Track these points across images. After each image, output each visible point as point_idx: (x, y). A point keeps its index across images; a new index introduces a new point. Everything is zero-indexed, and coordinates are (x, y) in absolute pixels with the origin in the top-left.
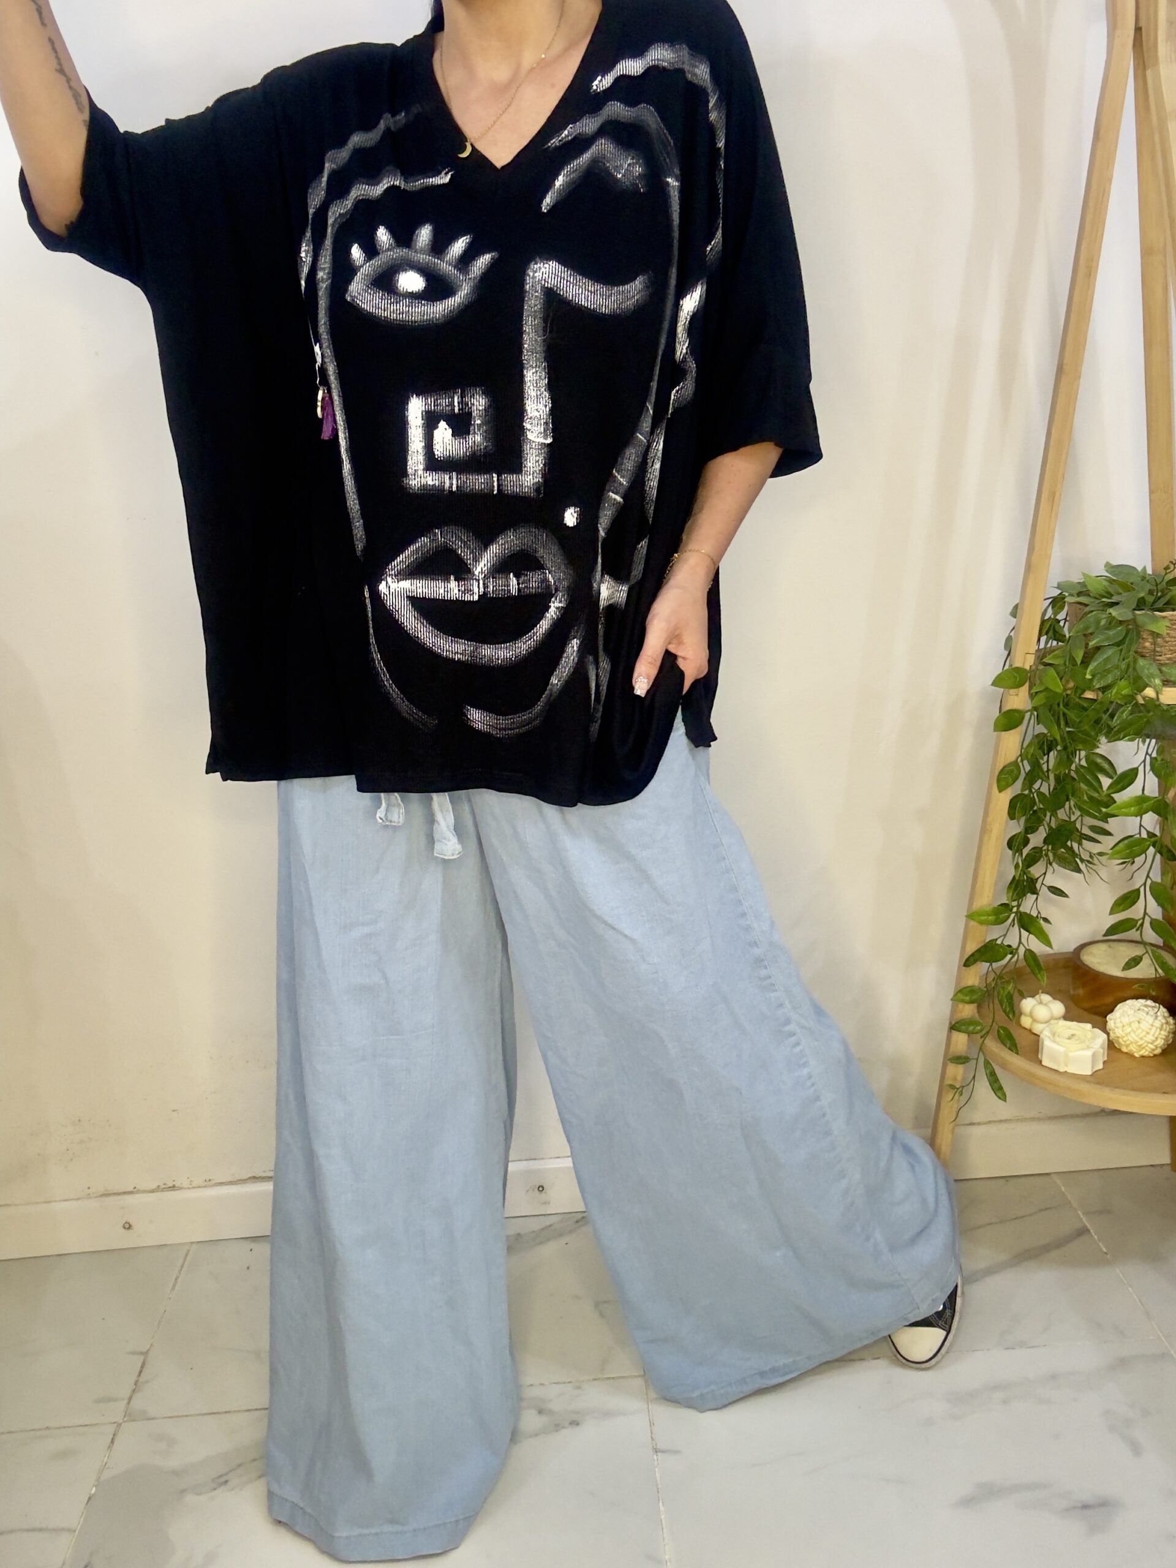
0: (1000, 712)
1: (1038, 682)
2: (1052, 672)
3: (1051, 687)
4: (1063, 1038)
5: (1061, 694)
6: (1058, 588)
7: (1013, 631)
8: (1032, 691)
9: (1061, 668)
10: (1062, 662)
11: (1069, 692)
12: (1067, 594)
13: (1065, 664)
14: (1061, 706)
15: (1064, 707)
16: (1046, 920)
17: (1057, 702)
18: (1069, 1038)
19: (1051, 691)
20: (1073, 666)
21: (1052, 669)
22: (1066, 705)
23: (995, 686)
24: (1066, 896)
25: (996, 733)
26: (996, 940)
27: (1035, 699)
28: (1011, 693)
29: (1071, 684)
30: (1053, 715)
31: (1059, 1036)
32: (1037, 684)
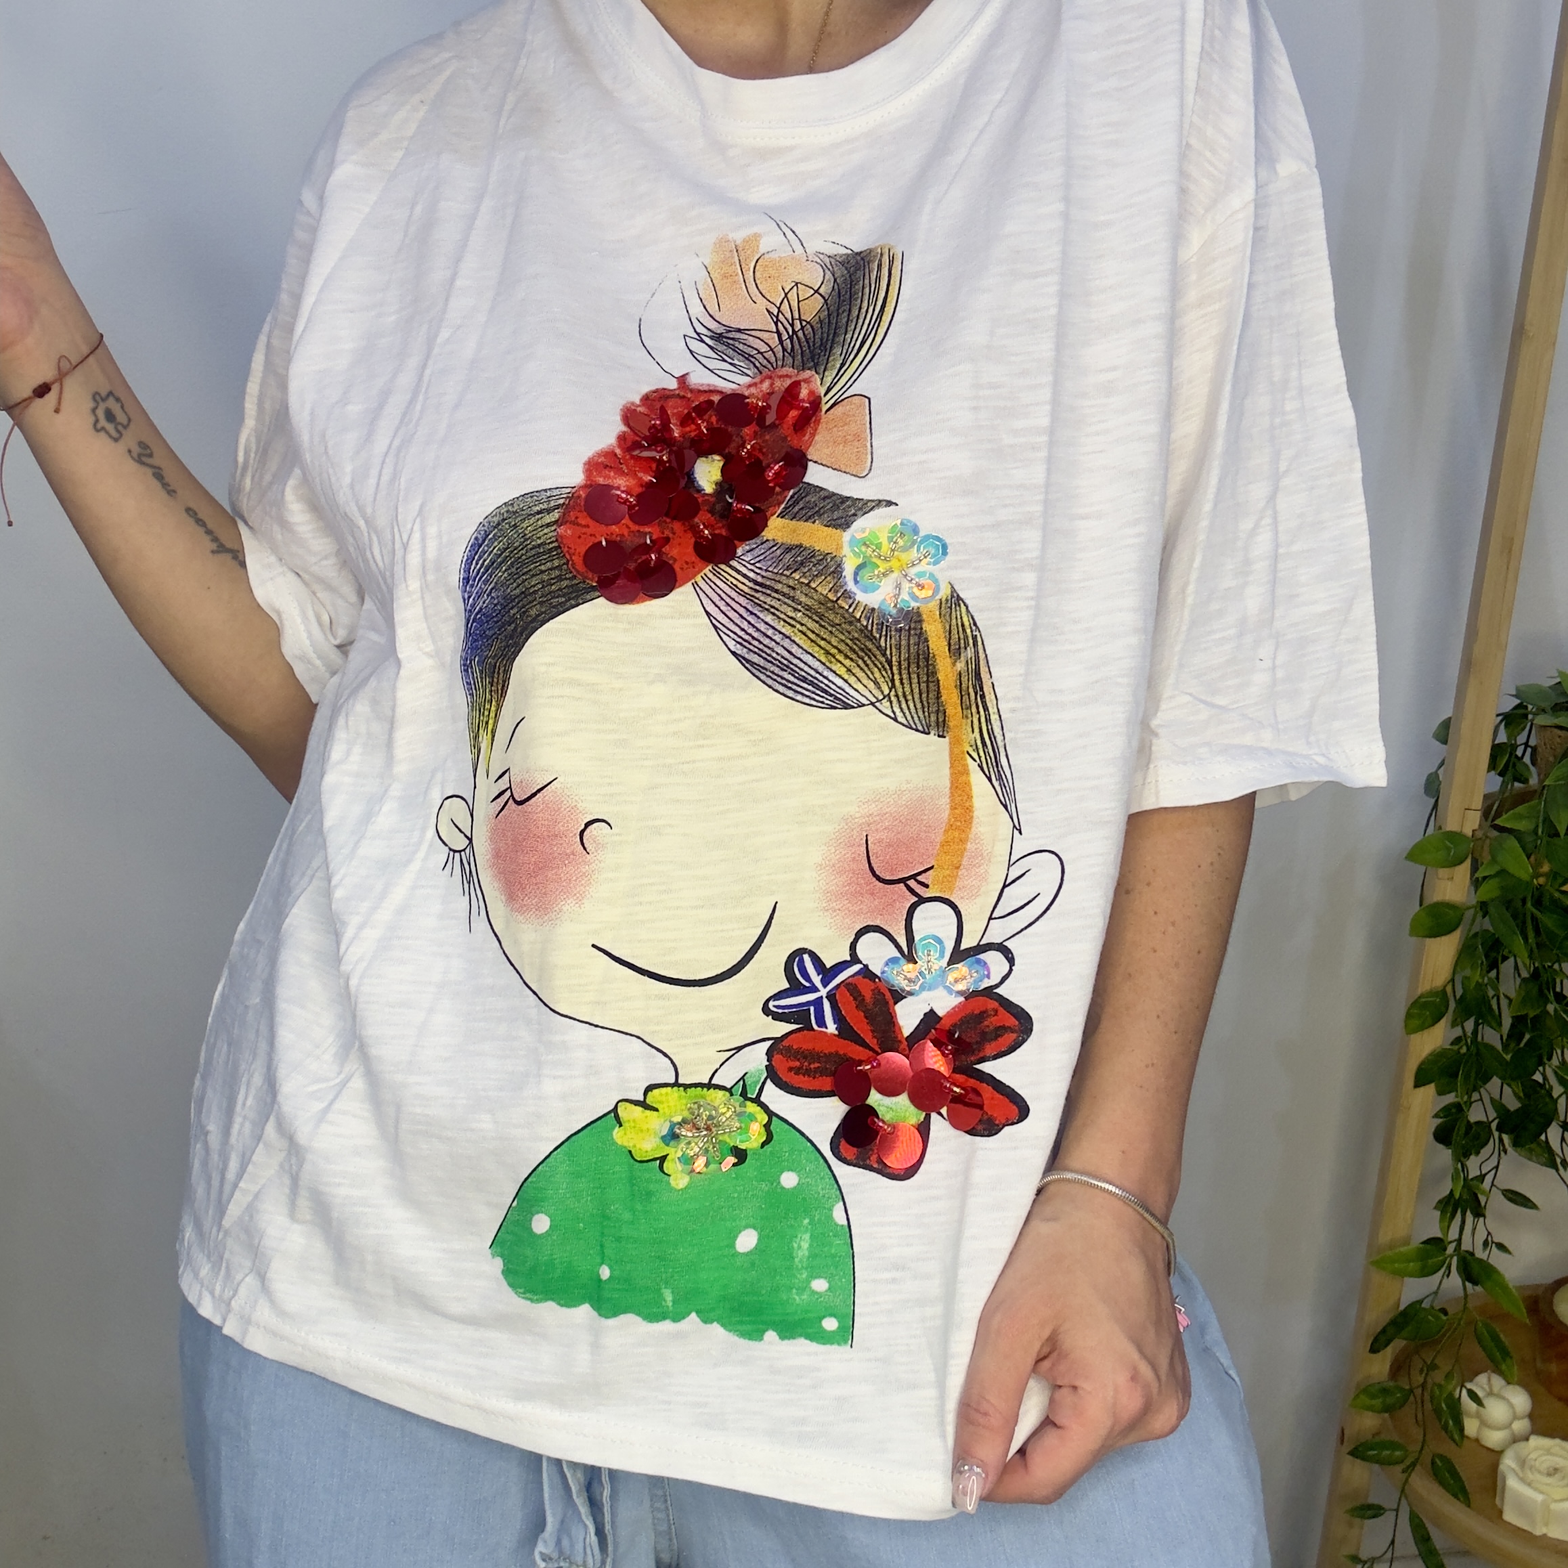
0: (1421, 905)
1: (1486, 857)
2: (1512, 843)
3: (1511, 870)
4: (1540, 1472)
5: (1528, 883)
6: (1516, 696)
7: (1442, 768)
8: (1477, 875)
9: (1529, 839)
10: (1532, 827)
11: (1542, 880)
12: (1530, 707)
13: (1535, 832)
14: (1529, 905)
15: (1532, 905)
16: (1501, 1247)
17: (1521, 896)
18: (1549, 1475)
19: (1513, 876)
20: (1549, 836)
21: (1513, 838)
22: (1538, 903)
23: (1415, 861)
24: (1533, 1206)
25: (1414, 940)
26: (1420, 1302)
27: (1485, 887)
28: (1440, 876)
29: (1546, 868)
30: (1515, 917)
31: (1531, 1468)
32: (1485, 862)
